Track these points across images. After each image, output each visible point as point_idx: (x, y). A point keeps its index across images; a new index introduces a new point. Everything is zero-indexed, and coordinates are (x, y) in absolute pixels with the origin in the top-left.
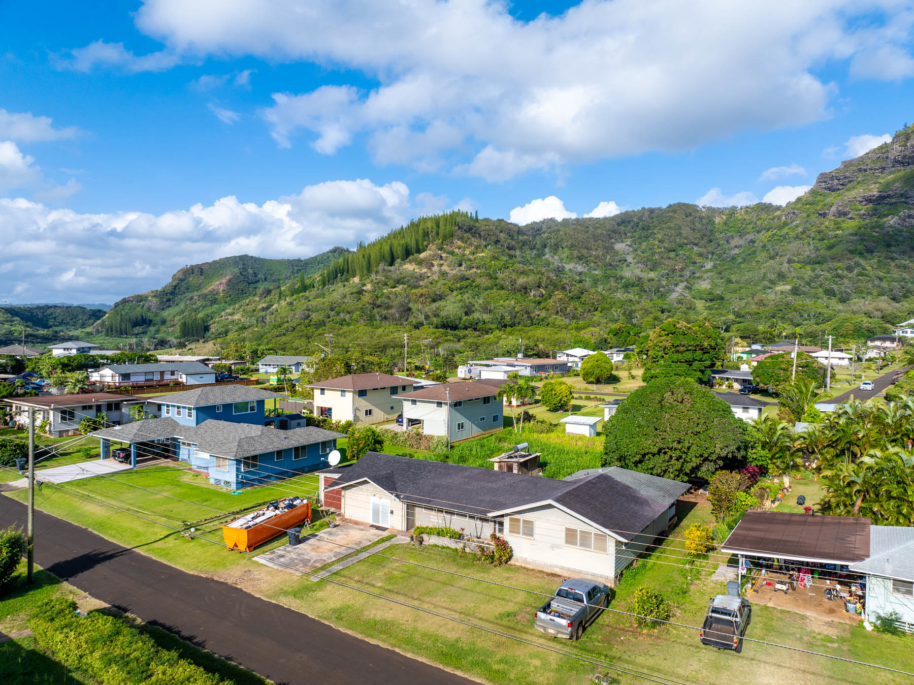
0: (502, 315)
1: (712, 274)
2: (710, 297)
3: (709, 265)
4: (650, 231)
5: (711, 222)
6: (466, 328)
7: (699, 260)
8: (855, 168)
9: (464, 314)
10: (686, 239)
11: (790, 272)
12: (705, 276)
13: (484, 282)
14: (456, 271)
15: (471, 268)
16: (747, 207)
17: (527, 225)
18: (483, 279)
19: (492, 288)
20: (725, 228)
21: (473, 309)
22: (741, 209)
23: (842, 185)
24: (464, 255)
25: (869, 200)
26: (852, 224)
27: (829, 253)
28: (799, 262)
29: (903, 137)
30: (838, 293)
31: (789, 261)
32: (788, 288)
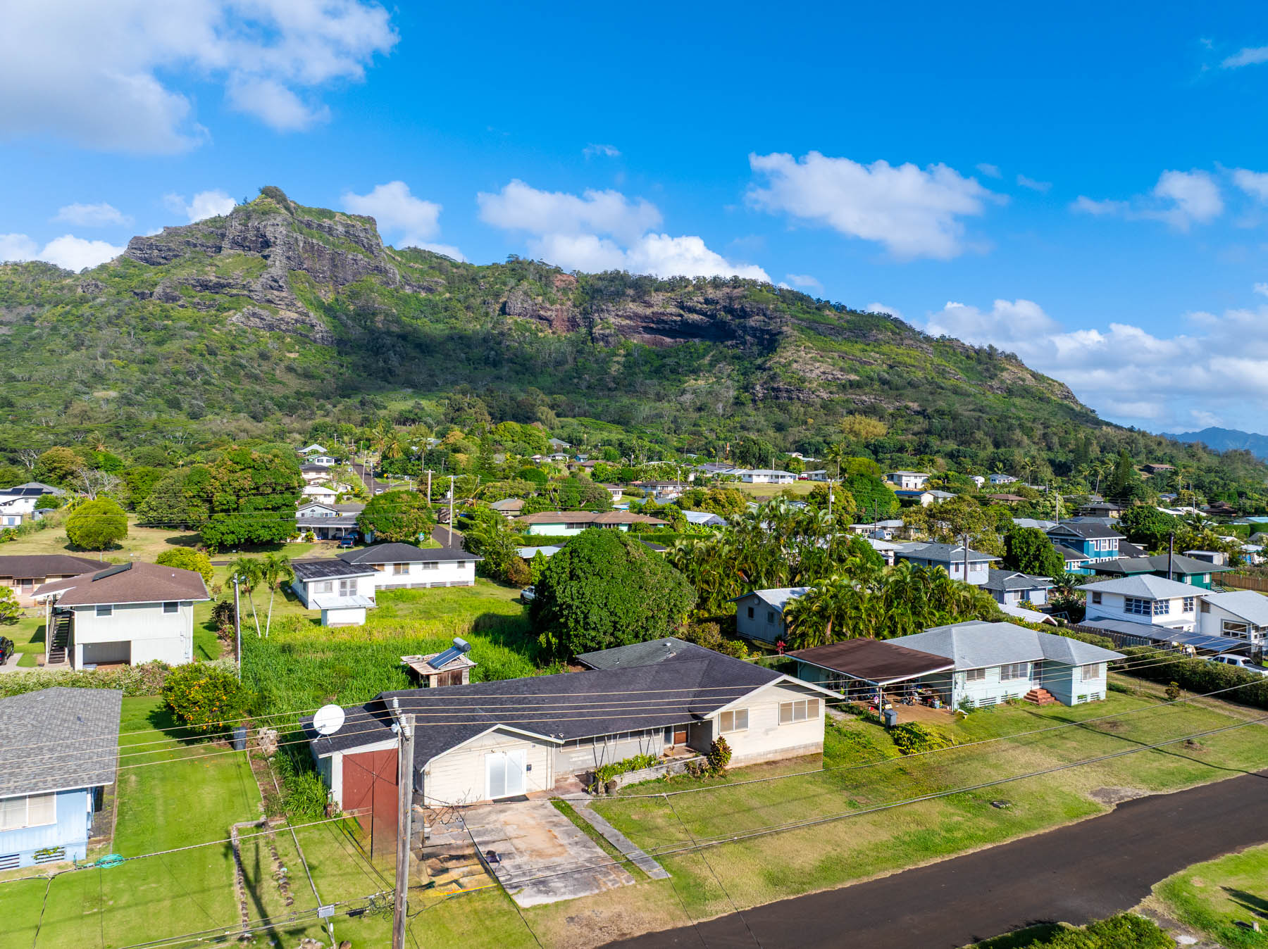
8: (181, 239)
11: (110, 371)
16: (16, 264)
22: (6, 265)
23: (165, 258)
25: (205, 286)
26: (183, 314)
27: (159, 350)
28: (119, 358)
29: (244, 213)
30: (185, 406)
31: (104, 356)
32: (113, 394)
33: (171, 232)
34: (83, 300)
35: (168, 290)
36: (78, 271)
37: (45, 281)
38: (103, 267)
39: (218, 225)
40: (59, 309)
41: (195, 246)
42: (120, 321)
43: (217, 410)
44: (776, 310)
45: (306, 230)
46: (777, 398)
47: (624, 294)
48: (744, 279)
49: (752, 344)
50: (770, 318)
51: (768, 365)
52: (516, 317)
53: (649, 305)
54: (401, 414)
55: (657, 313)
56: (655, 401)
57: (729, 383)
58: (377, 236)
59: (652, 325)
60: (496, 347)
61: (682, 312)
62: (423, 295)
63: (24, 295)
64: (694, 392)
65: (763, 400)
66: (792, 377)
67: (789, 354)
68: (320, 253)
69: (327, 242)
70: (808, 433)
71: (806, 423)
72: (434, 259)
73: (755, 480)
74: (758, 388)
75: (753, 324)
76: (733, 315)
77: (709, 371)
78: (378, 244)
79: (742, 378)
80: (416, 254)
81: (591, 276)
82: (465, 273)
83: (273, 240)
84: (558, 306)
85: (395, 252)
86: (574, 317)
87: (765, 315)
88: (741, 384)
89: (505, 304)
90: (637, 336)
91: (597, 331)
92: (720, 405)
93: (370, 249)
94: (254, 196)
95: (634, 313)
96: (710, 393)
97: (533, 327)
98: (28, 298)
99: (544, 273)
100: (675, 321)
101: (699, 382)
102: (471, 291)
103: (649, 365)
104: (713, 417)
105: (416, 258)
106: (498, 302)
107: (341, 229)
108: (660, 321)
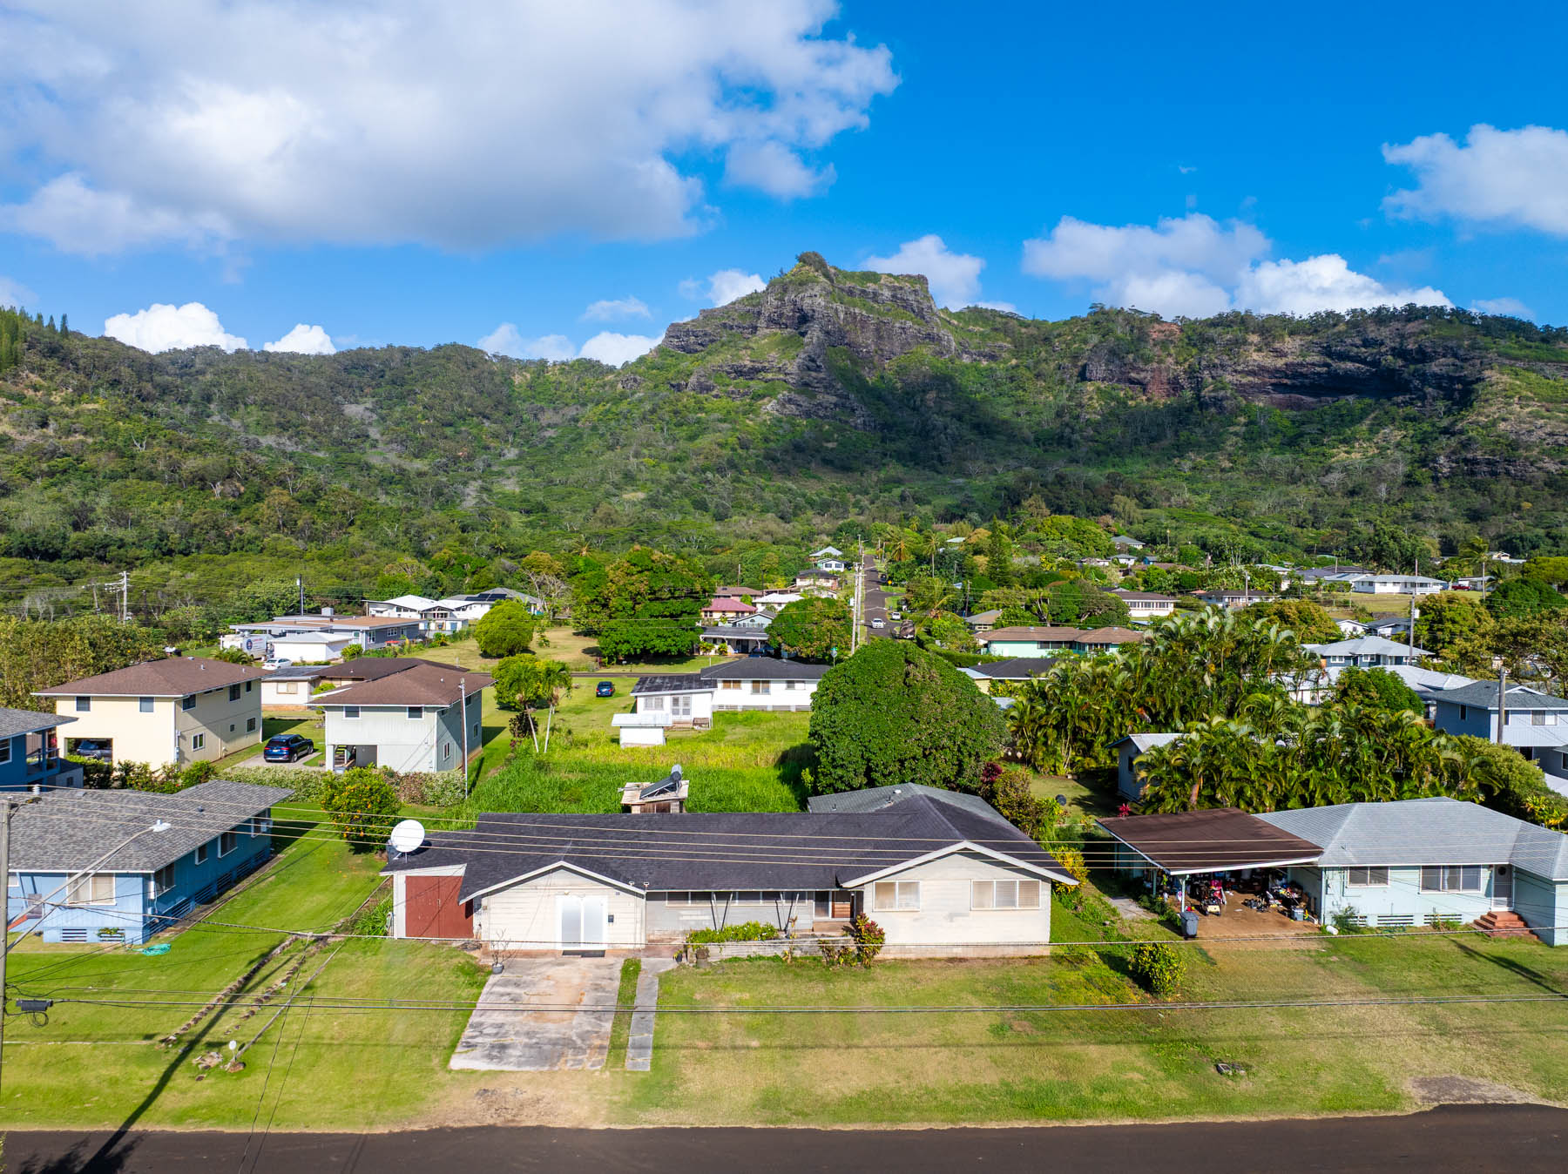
0: (161, 532)
1: (518, 468)
2: (524, 506)
3: (511, 453)
4: (407, 387)
5: (508, 382)
6: (79, 556)
7: (493, 444)
8: (717, 322)
9: (70, 528)
10: (471, 406)
11: (641, 471)
12: (508, 471)
13: (105, 462)
14: (33, 436)
15: (69, 432)
16: (563, 363)
17: (161, 354)
18: (101, 455)
19: (124, 477)
20: (529, 393)
21: (92, 516)
22: (555, 365)
23: (701, 344)
24: (51, 404)
25: (739, 372)
26: (717, 404)
27: (690, 445)
28: (650, 456)
29: (780, 286)
30: (712, 506)
31: (637, 455)
32: (641, 495)
33: (709, 315)
34: (623, 396)
35: (702, 380)
36: (619, 366)
37: (589, 379)
38: (642, 360)
39: (754, 302)
40: (601, 408)
41: (731, 328)
42: (654, 417)
43: (744, 511)
44: (1473, 347)
45: (847, 299)
46: (1472, 473)
47: (1245, 342)
48: (1425, 308)
49: (1435, 399)
50: (1465, 360)
51: (1459, 426)
52: (1099, 384)
53: (1280, 354)
54: (947, 509)
55: (1292, 364)
56: (1288, 483)
57: (1398, 454)
58: (929, 298)
59: (1285, 381)
60: (1073, 422)
61: (1329, 361)
62: (985, 363)
63: (569, 395)
64: (1345, 469)
65: (1452, 476)
66: (1497, 443)
67: (1494, 409)
68: (864, 323)
69: (871, 310)
70: (1520, 523)
71: (1519, 508)
72: (999, 319)
73: (1379, 589)
74: (1442, 460)
75: (1436, 369)
76: (1405, 359)
77: (1369, 440)
78: (930, 307)
79: (1418, 446)
80: (976, 314)
81: (1201, 322)
82: (1035, 332)
83: (810, 313)
84: (1155, 365)
85: (950, 314)
86: (1176, 378)
87: (1455, 356)
88: (1416, 456)
89: (1084, 367)
90: (1263, 397)
91: (1206, 393)
92: (1383, 487)
93: (920, 314)
94: (791, 266)
95: (1258, 366)
96: (1368, 470)
97: (1122, 394)
98: (573, 397)
99: (1137, 324)
100: (1319, 374)
101: (1353, 455)
102: (1043, 354)
103: (1280, 436)
104: (1371, 503)
105: (976, 319)
106: (1076, 366)
107: (887, 293)
108: (1296, 375)
